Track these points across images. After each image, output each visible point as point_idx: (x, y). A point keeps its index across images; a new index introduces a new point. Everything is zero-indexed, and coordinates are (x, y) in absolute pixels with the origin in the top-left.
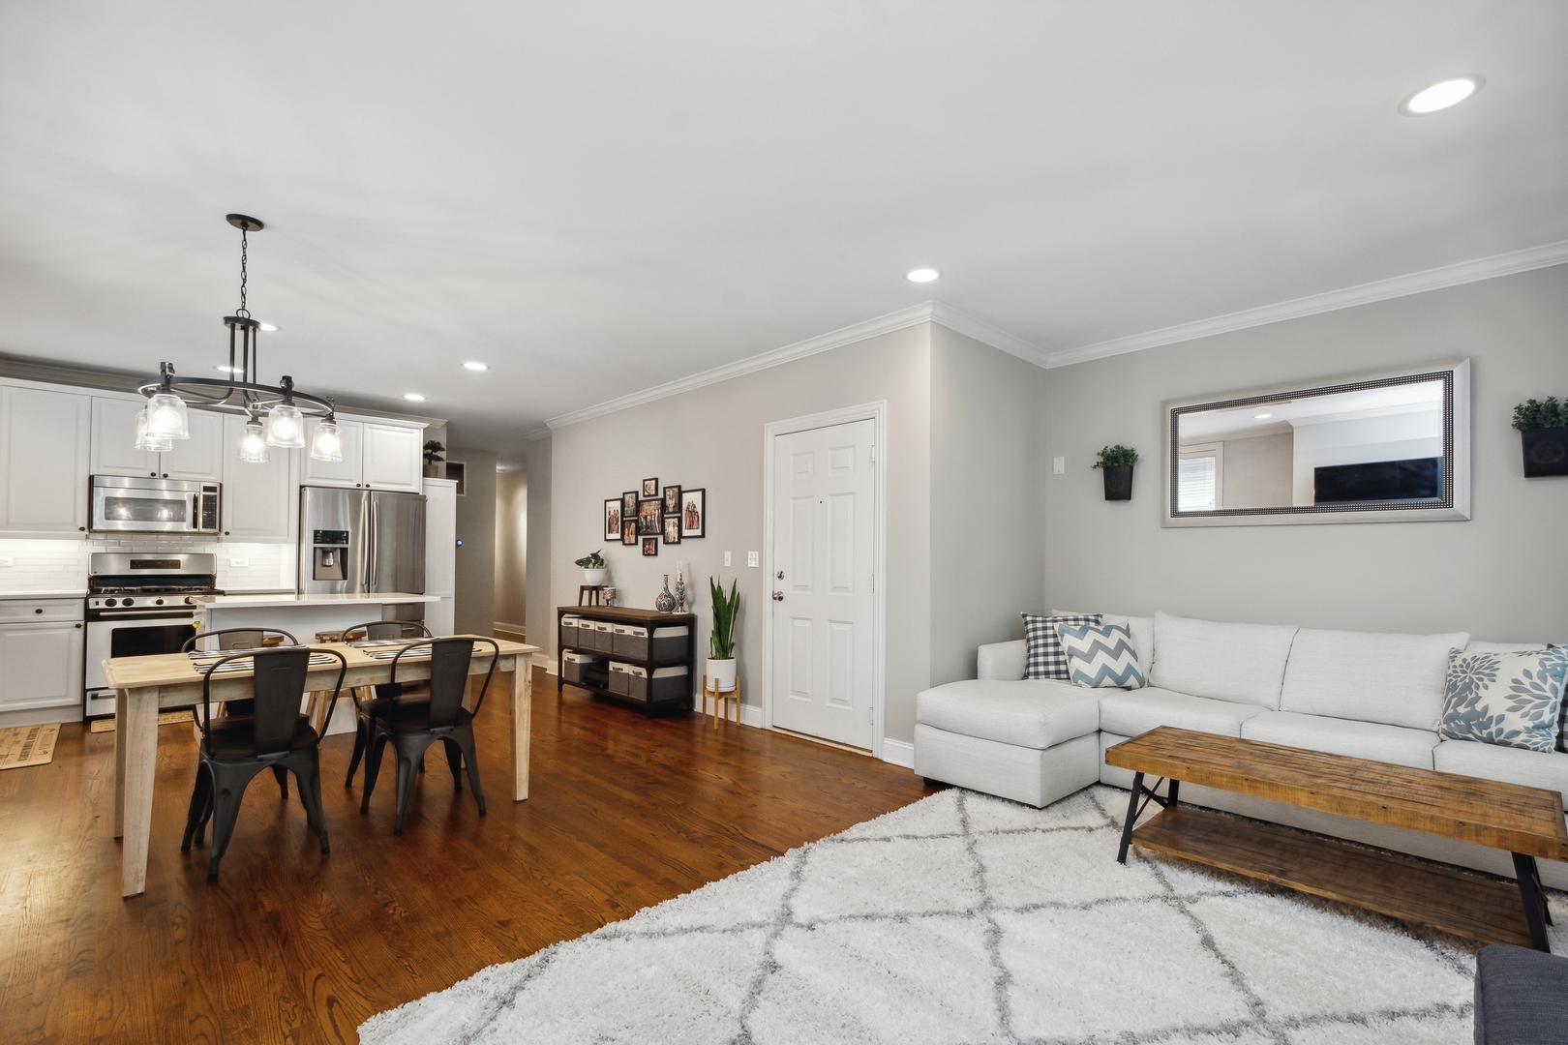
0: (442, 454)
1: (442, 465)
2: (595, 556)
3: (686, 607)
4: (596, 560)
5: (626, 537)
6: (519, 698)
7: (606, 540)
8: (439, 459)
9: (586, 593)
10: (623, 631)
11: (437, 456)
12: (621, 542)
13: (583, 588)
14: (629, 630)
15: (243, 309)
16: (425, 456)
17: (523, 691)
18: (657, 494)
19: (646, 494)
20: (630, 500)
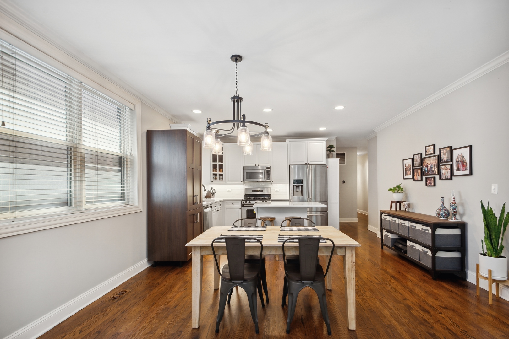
0: (334, 149)
1: (335, 153)
2: (398, 187)
3: (458, 217)
4: (399, 188)
5: (415, 177)
6: (349, 271)
7: (404, 179)
8: (333, 151)
9: (394, 204)
10: (415, 227)
11: (332, 150)
12: (413, 180)
13: (392, 202)
14: (419, 227)
15: (237, 94)
16: (328, 151)
17: (350, 268)
18: (434, 153)
19: (427, 154)
20: (417, 158)
